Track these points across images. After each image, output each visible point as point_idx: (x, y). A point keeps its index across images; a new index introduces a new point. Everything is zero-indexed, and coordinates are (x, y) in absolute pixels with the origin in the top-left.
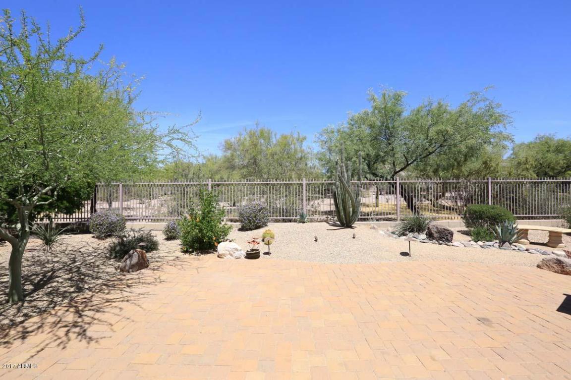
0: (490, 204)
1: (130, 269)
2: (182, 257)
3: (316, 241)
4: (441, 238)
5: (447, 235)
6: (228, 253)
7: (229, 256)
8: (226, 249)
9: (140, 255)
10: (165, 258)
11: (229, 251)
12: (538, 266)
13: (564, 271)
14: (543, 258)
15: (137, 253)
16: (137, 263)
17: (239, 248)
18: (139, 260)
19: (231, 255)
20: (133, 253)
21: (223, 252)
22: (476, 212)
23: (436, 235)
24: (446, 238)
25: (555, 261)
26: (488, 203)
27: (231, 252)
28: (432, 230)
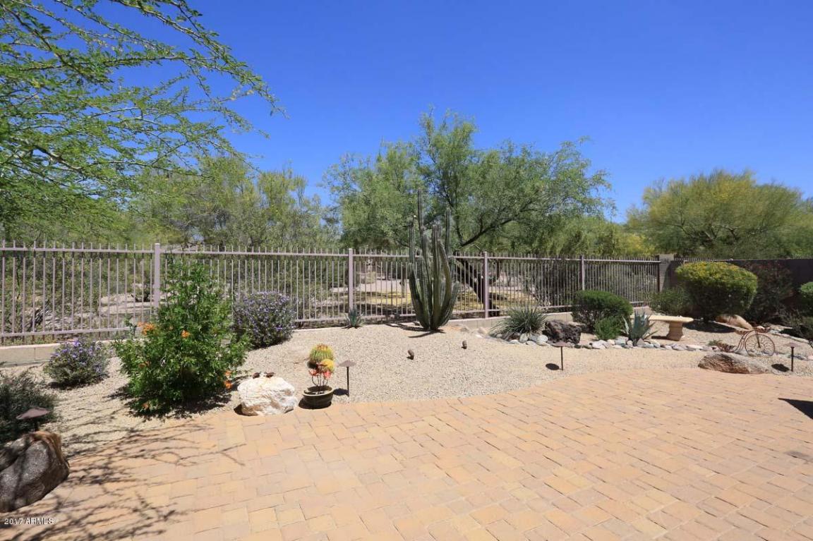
0: (583, 288)
1: (16, 496)
2: (142, 427)
3: (412, 358)
4: (567, 339)
5: (575, 334)
6: (268, 401)
7: (270, 408)
8: (264, 393)
9: (52, 449)
10: (96, 437)
11: (270, 398)
12: (701, 366)
13: (732, 369)
14: (706, 355)
15: (44, 443)
16: (44, 474)
17: (292, 388)
18: (50, 464)
19: (276, 406)
20: (27, 445)
21: (257, 402)
22: (593, 300)
23: (562, 335)
24: (572, 338)
25: (720, 358)
26: (582, 289)
27: (277, 400)
28: (556, 327)
